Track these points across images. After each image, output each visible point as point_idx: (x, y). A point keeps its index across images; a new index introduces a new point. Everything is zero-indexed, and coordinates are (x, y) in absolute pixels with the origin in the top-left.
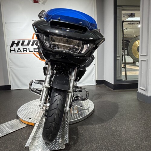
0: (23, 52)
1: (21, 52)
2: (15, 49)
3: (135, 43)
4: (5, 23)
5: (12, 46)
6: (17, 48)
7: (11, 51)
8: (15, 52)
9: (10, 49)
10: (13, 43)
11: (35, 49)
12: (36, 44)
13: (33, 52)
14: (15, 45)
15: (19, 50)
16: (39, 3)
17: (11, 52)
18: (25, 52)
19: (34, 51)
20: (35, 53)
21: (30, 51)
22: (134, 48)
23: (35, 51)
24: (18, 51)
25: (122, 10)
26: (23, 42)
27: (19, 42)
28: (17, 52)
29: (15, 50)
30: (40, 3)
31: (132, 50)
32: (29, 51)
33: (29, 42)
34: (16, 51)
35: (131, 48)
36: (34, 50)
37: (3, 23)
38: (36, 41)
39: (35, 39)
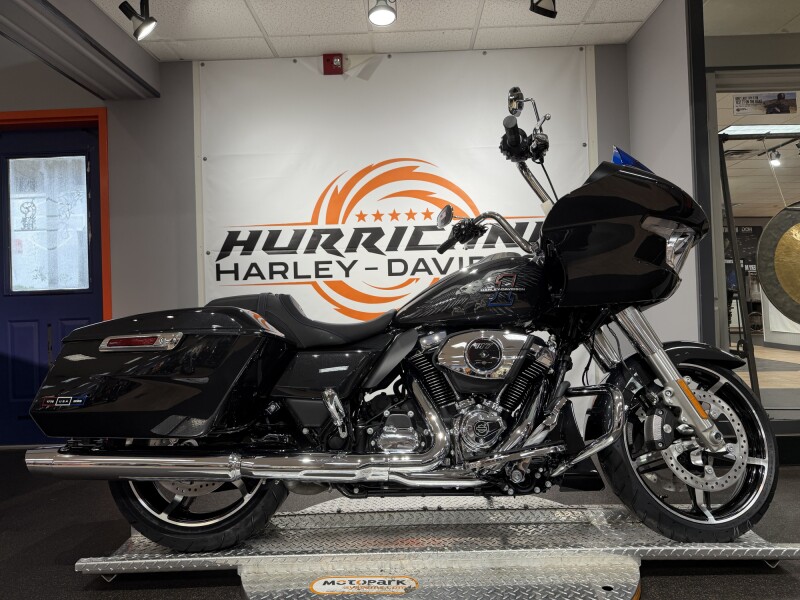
0: (271, 277)
1: (263, 278)
2: (236, 265)
3: (786, 235)
4: (205, 159)
5: (226, 251)
6: (244, 263)
7: (219, 272)
8: (237, 278)
9: (218, 266)
10: (232, 240)
11: (321, 266)
12: (324, 246)
13: (313, 279)
14: (237, 250)
15: (254, 271)
16: (346, 73)
17: (218, 279)
18: (278, 278)
19: (317, 276)
20: (320, 282)
21: (299, 274)
22: (787, 259)
23: (321, 273)
24: (248, 274)
25: (717, 86)
26: (274, 236)
27: (255, 236)
28: (245, 278)
29: (236, 272)
30: (351, 72)
31: (773, 268)
32: (296, 276)
33: (298, 237)
34: (242, 274)
35: (772, 260)
36: (317, 270)
37: (198, 160)
38: (326, 231)
39: (322, 224)
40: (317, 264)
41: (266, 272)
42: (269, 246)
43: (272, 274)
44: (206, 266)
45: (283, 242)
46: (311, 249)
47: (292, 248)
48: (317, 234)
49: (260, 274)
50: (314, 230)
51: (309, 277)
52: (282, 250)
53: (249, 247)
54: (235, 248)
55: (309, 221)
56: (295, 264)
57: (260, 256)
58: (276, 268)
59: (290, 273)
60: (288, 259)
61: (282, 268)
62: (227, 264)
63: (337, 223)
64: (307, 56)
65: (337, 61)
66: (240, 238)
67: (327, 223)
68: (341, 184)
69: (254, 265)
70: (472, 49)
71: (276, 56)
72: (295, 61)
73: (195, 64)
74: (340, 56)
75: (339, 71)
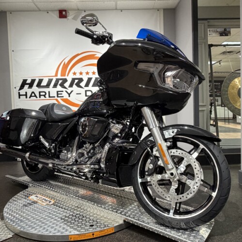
0: (40, 97)
1: (37, 97)
2: (26, 93)
3: (233, 82)
4: (13, 51)
5: (22, 87)
6: (29, 91)
7: (20, 95)
8: (26, 97)
9: (19, 93)
10: (24, 83)
11: (59, 93)
12: (60, 85)
13: (56, 98)
14: (26, 87)
15: (33, 95)
16: (68, 18)
17: (19, 98)
18: (42, 97)
19: (58, 97)
20: (59, 99)
21: (51, 96)
22: (232, 91)
23: (59, 95)
24: (31, 96)
25: (208, 26)
26: (41, 81)
27: (33, 81)
28: (30, 97)
29: (26, 95)
30: (70, 17)
31: (227, 94)
32: (49, 97)
33: (50, 81)
34: (28, 96)
35: (227, 91)
36: (58, 94)
37: (10, 52)
38: (61, 79)
39: (59, 77)
40: (58, 92)
41: (38, 95)
42: (39, 85)
43: (40, 96)
44: (15, 92)
45: (44, 83)
46: (55, 86)
47: (48, 86)
48: (57, 80)
49: (35, 96)
50: (57, 79)
51: (54, 97)
52: (44, 87)
53: (31, 85)
54: (26, 86)
55: (54, 75)
56: (49, 92)
57: (35, 89)
58: (42, 94)
59: (47, 96)
60: (46, 90)
61: (44, 94)
62: (22, 92)
63: (65, 76)
64: (52, 11)
65: (64, 13)
66: (28, 82)
67: (61, 76)
68: (66, 61)
69: (33, 92)
70: (116, 9)
71: (40, 10)
72: (48, 12)
73: (8, 13)
74: (65, 11)
75: (65, 17)
